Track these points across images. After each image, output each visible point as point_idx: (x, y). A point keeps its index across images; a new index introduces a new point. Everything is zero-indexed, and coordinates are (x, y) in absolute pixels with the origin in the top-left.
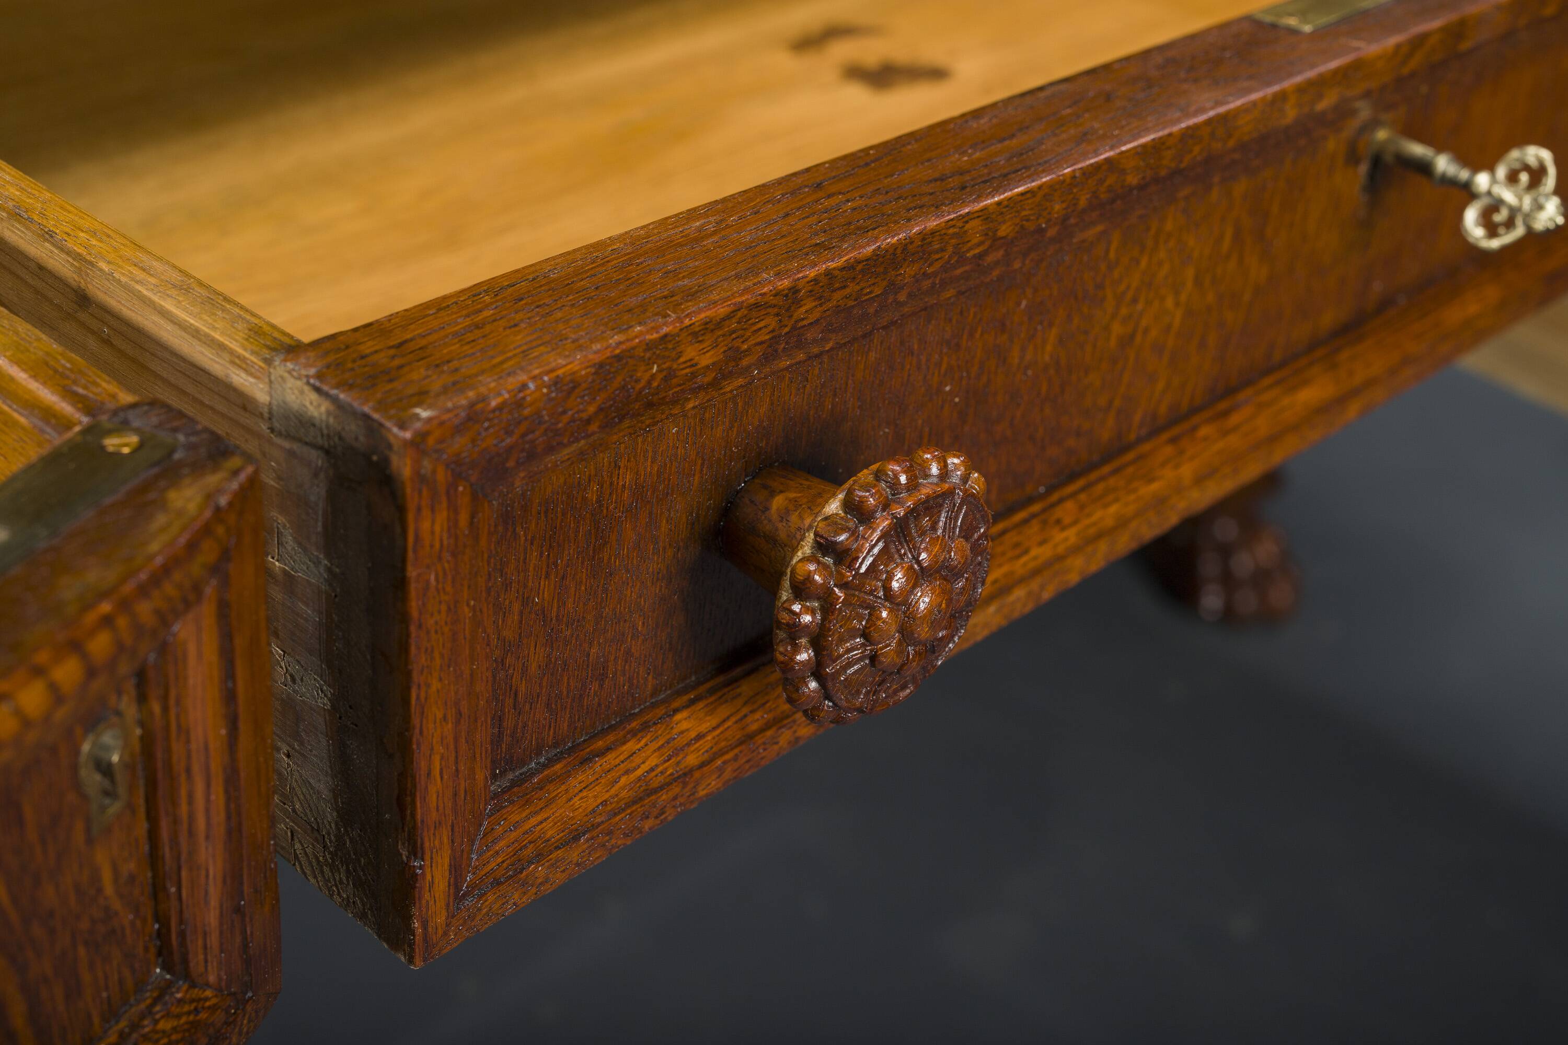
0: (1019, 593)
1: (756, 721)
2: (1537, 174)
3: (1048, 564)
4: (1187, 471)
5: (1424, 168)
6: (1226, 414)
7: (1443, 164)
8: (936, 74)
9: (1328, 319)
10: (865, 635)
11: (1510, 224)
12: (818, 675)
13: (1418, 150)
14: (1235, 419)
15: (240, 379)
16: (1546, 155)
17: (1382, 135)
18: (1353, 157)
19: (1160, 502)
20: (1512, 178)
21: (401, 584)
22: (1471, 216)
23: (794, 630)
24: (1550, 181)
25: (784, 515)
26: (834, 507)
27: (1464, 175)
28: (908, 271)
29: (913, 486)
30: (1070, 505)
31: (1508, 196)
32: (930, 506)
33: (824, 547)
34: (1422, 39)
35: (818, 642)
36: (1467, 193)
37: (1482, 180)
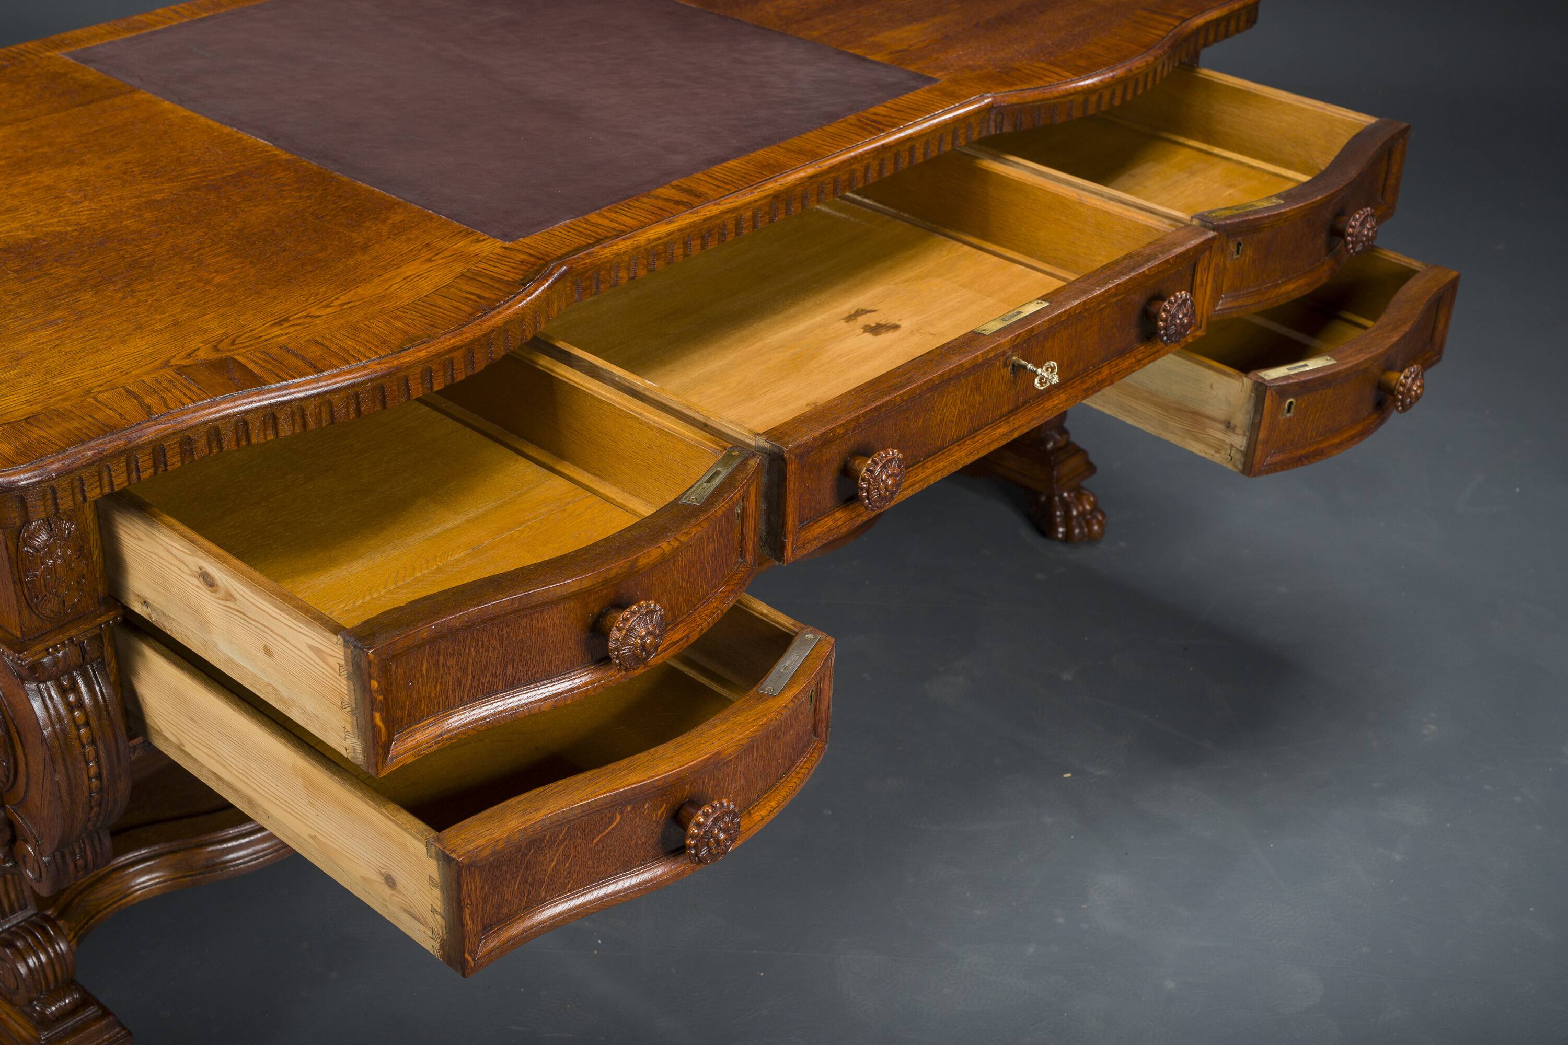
0: (917, 486)
1: (853, 515)
2: (1053, 369)
3: (925, 478)
4: (963, 453)
5: (1025, 367)
6: (974, 437)
7: (1030, 366)
8: (896, 327)
9: (1005, 409)
10: (877, 489)
11: (1046, 383)
12: (868, 499)
13: (1023, 362)
14: (977, 438)
15: (748, 441)
16: (1055, 364)
17: (1014, 358)
18: (1005, 365)
19: (956, 462)
20: (1047, 370)
21: (785, 479)
22: (1037, 381)
23: (862, 489)
24: (1056, 370)
25: (858, 465)
26: (869, 462)
27: (1035, 369)
28: (883, 409)
29: (886, 456)
30: (929, 463)
31: (1045, 375)
32: (890, 461)
33: (868, 470)
34: (1019, 335)
35: (868, 491)
36: (1035, 374)
37: (1039, 371)
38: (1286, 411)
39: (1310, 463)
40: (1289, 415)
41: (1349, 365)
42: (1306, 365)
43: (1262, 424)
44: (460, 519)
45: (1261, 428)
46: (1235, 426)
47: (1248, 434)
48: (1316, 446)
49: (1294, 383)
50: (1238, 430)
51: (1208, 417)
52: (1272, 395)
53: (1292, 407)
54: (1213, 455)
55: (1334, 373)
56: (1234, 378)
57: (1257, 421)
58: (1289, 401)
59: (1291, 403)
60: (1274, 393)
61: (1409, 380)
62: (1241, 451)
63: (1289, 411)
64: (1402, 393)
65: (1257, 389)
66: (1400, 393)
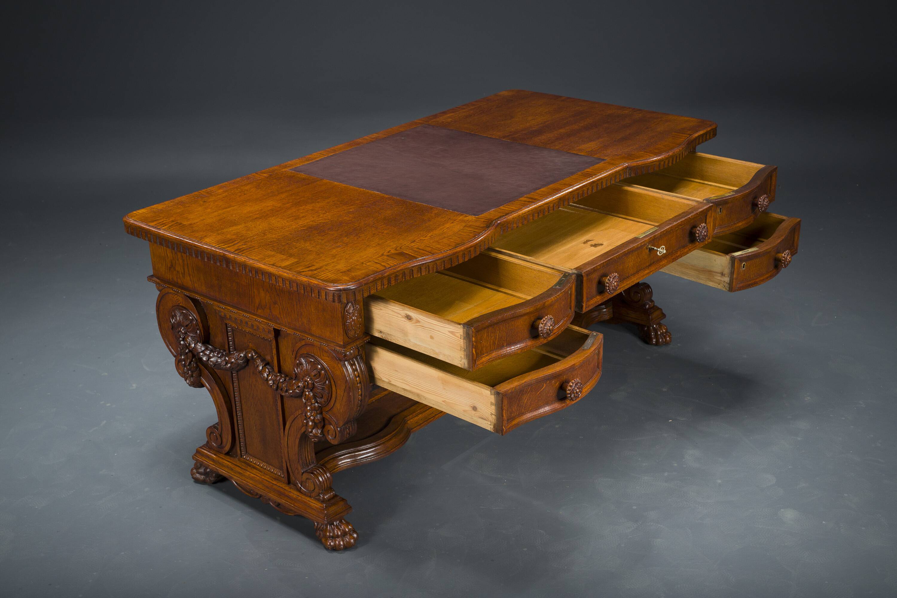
0: (621, 289)
1: (603, 298)
2: (663, 248)
3: (624, 287)
4: (635, 279)
5: (654, 249)
6: (638, 273)
7: (655, 248)
8: (602, 244)
9: (647, 264)
10: (612, 286)
11: (661, 253)
12: (609, 290)
13: (653, 247)
15: (569, 272)
16: (664, 246)
17: (649, 246)
18: (647, 249)
19: (633, 282)
20: (661, 249)
21: (583, 283)
22: (658, 253)
23: (607, 286)
24: (665, 249)
25: (604, 279)
26: (608, 277)
27: (657, 249)
28: (611, 261)
29: (614, 275)
30: (625, 282)
31: (661, 251)
32: (615, 277)
33: (608, 280)
34: (651, 237)
35: (609, 287)
36: (657, 251)
37: (659, 249)
38: (743, 267)
39: (753, 287)
40: (744, 269)
41: (764, 250)
42: (748, 251)
43: (735, 272)
44: (471, 306)
45: (735, 274)
46: (725, 274)
47: (730, 276)
48: (754, 281)
49: (745, 256)
50: (726, 276)
51: (715, 272)
52: (737, 261)
53: (745, 266)
54: (717, 286)
55: (758, 253)
56: (723, 256)
57: (733, 271)
58: (743, 263)
59: (744, 264)
60: (738, 260)
61: (786, 256)
62: (728, 283)
63: (744, 267)
64: (784, 260)
65: (732, 259)
66: (783, 260)
